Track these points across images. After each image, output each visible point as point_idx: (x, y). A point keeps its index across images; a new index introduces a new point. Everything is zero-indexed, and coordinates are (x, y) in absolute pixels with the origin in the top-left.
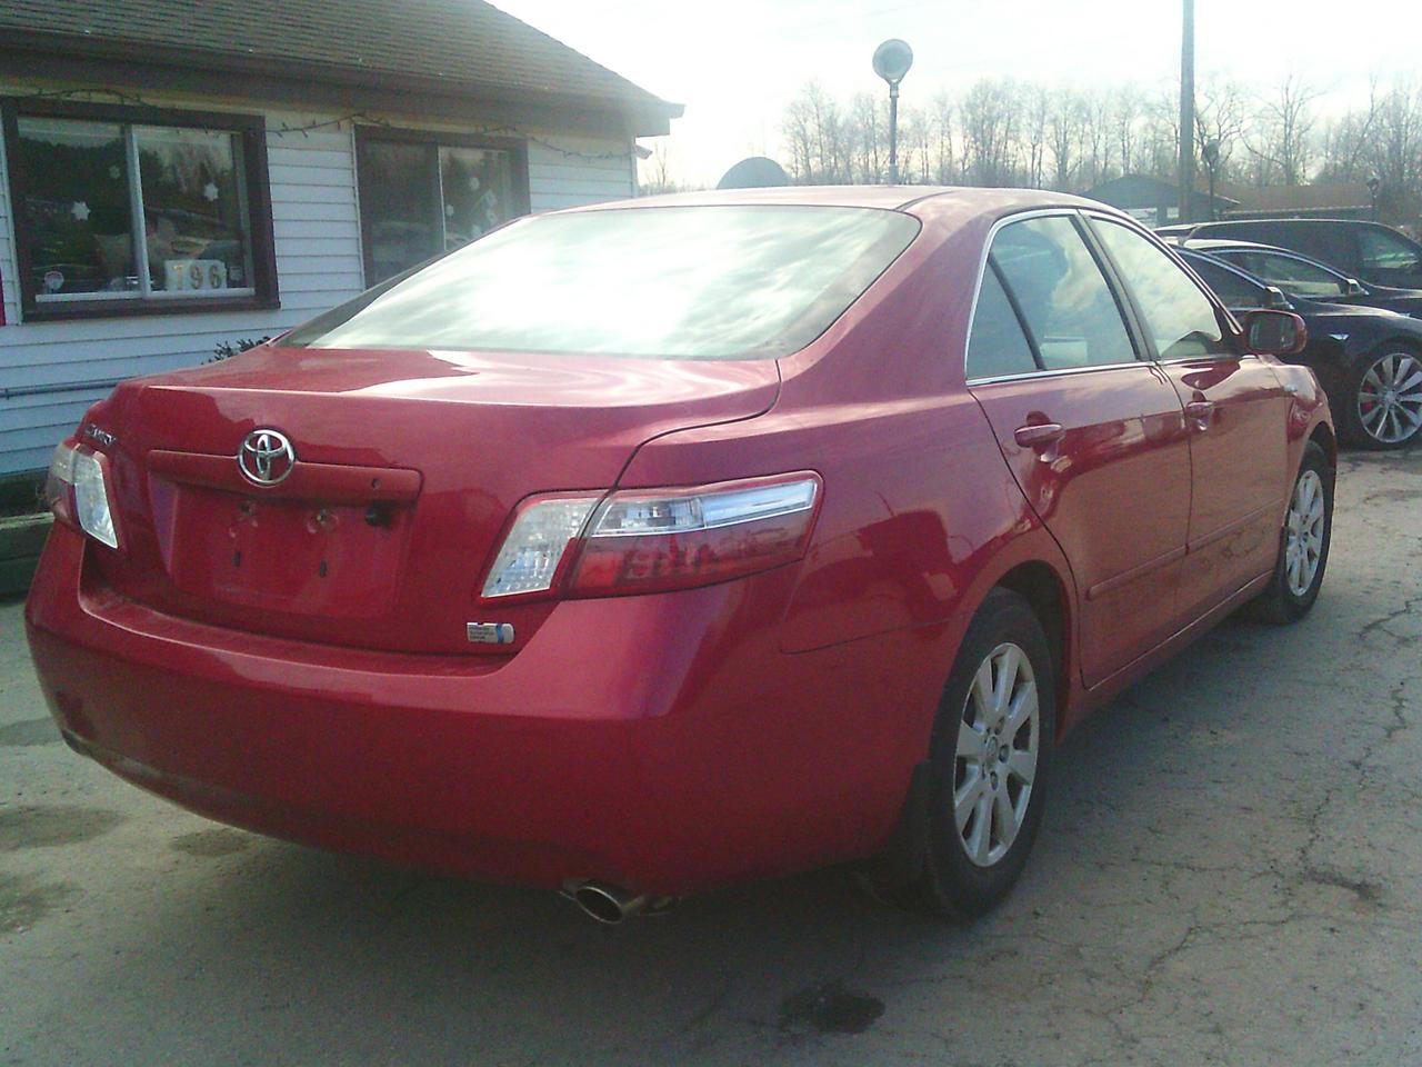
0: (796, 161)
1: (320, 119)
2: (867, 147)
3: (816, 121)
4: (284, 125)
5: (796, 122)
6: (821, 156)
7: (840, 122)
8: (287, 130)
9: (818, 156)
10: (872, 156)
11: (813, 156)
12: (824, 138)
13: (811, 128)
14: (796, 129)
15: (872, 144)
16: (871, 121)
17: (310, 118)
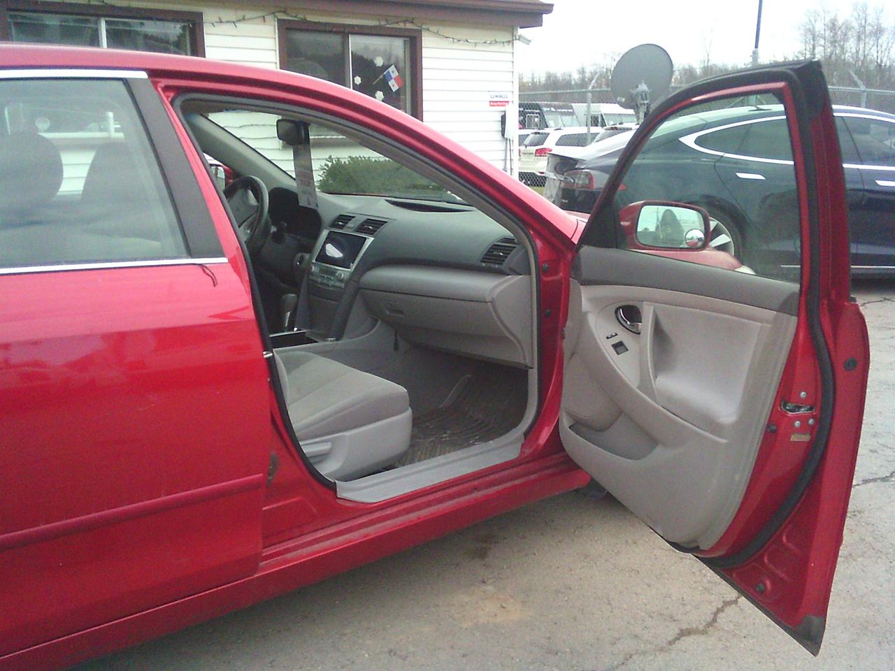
0: (806, 49)
1: (249, 14)
2: (859, 39)
3: (823, 21)
4: (220, 19)
5: (808, 22)
6: (824, 46)
7: (840, 23)
8: (221, 22)
9: (821, 45)
10: (862, 46)
11: (818, 46)
12: (828, 33)
13: (819, 27)
14: (808, 27)
15: (863, 37)
16: (863, 22)
17: (240, 14)
